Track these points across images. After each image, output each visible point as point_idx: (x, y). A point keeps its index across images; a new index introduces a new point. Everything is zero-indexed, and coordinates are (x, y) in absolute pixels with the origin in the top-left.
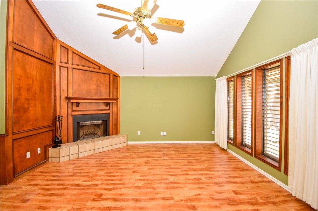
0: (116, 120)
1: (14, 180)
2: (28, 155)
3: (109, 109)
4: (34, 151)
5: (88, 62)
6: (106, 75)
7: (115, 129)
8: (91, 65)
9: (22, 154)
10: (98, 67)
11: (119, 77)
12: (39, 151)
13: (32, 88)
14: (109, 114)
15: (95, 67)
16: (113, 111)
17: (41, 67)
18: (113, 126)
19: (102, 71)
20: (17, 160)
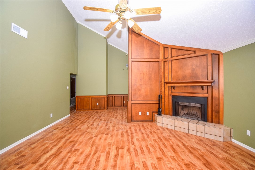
0: (218, 106)
1: (131, 123)
2: (140, 114)
3: (207, 93)
4: (144, 113)
5: (183, 51)
6: (203, 57)
7: (216, 117)
8: (186, 52)
9: (136, 112)
10: (194, 52)
11: (222, 53)
12: (148, 113)
13: (143, 78)
14: (207, 97)
15: (190, 52)
16: (213, 95)
17: (150, 66)
18: (214, 112)
19: (198, 54)
20: (134, 114)
